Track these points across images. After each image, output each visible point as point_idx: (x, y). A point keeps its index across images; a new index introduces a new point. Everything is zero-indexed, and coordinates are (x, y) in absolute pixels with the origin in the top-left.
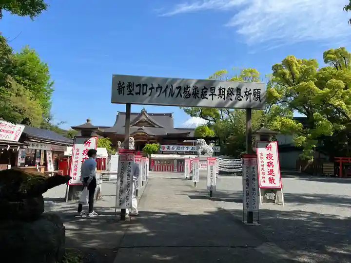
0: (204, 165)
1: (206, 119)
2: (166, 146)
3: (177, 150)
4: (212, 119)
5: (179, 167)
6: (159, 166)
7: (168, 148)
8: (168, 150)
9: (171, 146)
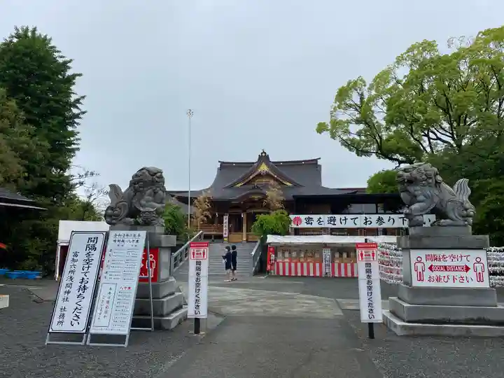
0: (439, 268)
1: (391, 159)
2: (303, 217)
3: (331, 226)
4: (404, 159)
5: (336, 265)
6: (287, 265)
7: (309, 221)
8: (309, 226)
9: (315, 217)
